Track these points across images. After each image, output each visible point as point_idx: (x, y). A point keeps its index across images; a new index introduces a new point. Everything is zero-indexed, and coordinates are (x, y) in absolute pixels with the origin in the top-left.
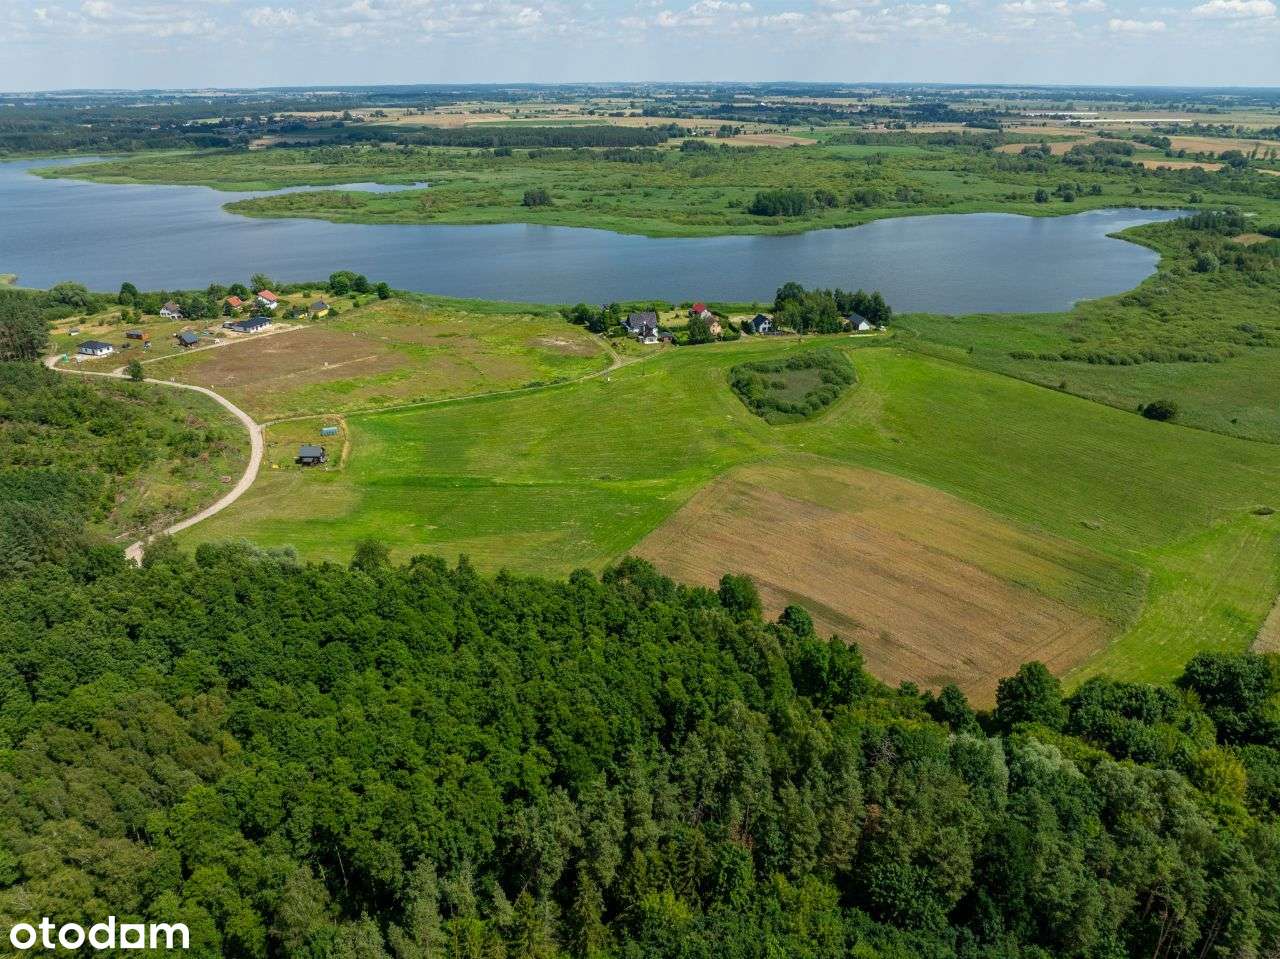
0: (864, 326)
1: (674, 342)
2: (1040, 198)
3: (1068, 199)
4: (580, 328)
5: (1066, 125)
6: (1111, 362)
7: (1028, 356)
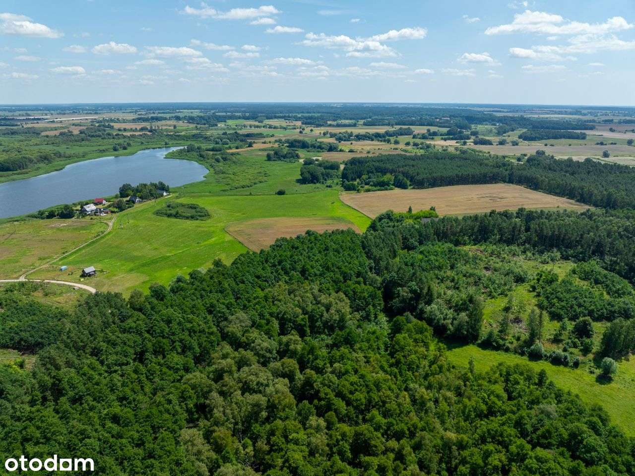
0: (165, 194)
1: (112, 212)
2: (115, 150)
3: (125, 148)
4: (54, 219)
5: (48, 122)
6: (248, 187)
7: (227, 190)
